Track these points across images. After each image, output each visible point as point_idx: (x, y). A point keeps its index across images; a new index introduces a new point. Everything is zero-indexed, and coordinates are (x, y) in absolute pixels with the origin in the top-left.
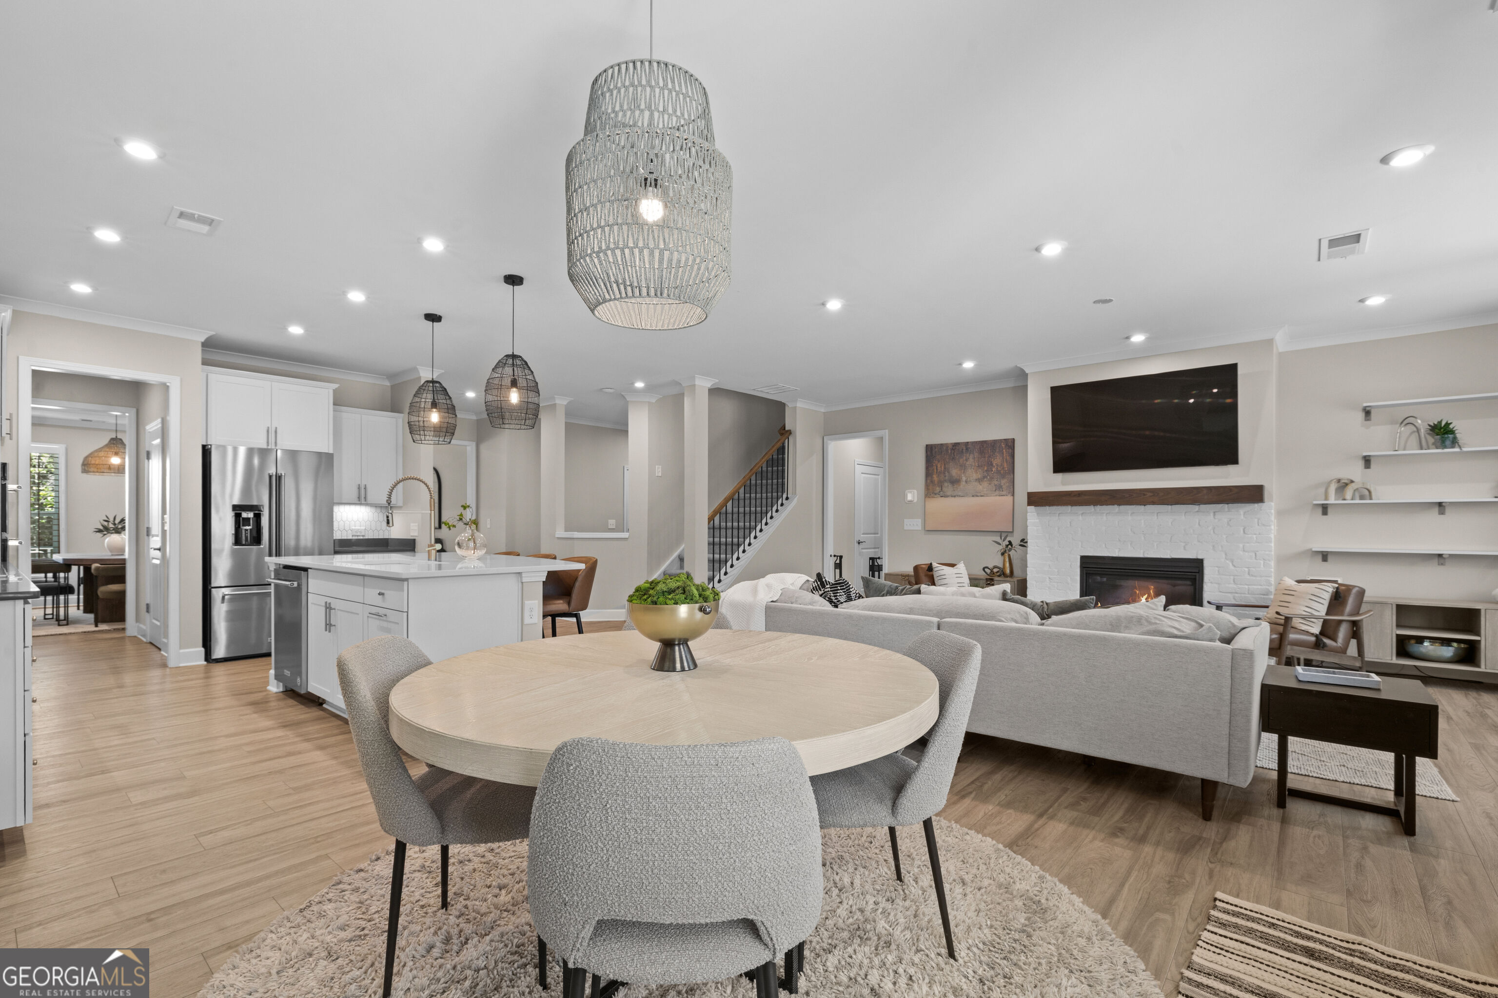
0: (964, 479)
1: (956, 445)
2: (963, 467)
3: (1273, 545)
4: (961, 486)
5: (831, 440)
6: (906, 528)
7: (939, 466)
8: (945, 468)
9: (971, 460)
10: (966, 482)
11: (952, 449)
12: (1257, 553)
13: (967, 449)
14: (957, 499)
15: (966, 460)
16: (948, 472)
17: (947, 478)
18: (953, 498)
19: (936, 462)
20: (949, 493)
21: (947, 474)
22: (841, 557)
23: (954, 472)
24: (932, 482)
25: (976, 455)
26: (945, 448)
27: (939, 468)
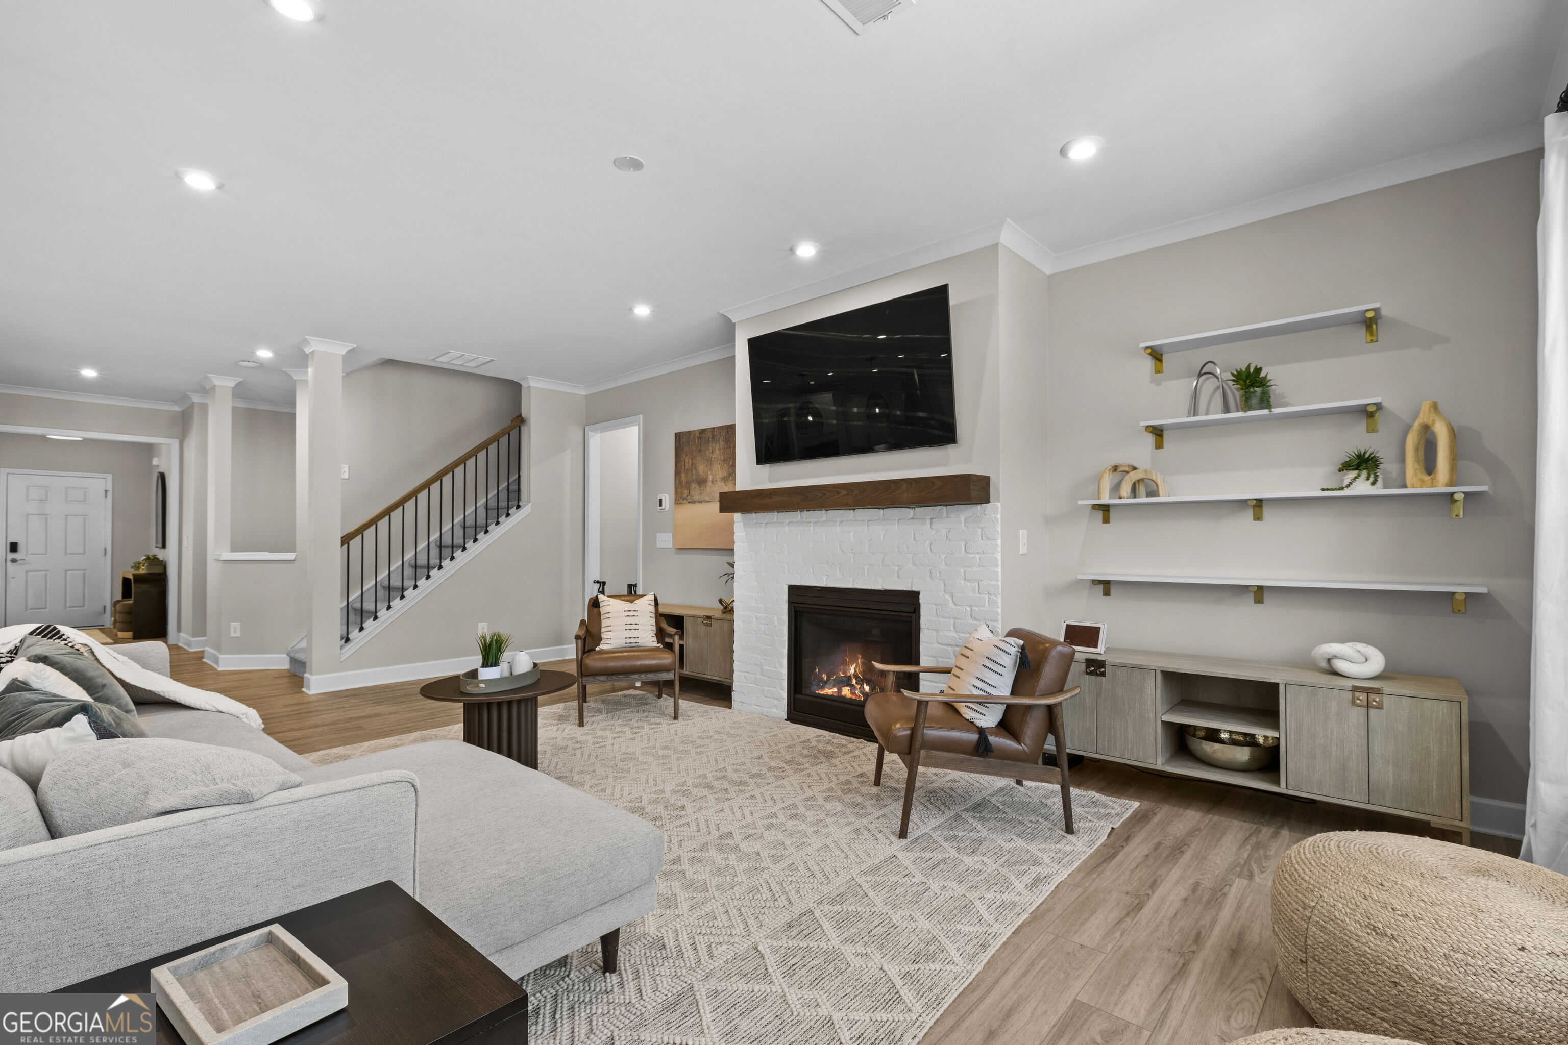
0: (710, 477)
1: (703, 431)
2: (709, 462)
3: (999, 570)
4: (708, 489)
5: (591, 431)
6: (658, 546)
7: (687, 461)
8: (692, 464)
9: (717, 451)
10: (712, 482)
11: (700, 438)
12: (981, 583)
13: (713, 437)
14: (704, 505)
15: (713, 452)
16: (696, 470)
17: (694, 477)
18: (700, 504)
19: (684, 456)
20: (696, 498)
21: (694, 472)
22: (604, 583)
23: (701, 468)
24: (680, 482)
25: (722, 443)
26: (692, 436)
27: (687, 465)
